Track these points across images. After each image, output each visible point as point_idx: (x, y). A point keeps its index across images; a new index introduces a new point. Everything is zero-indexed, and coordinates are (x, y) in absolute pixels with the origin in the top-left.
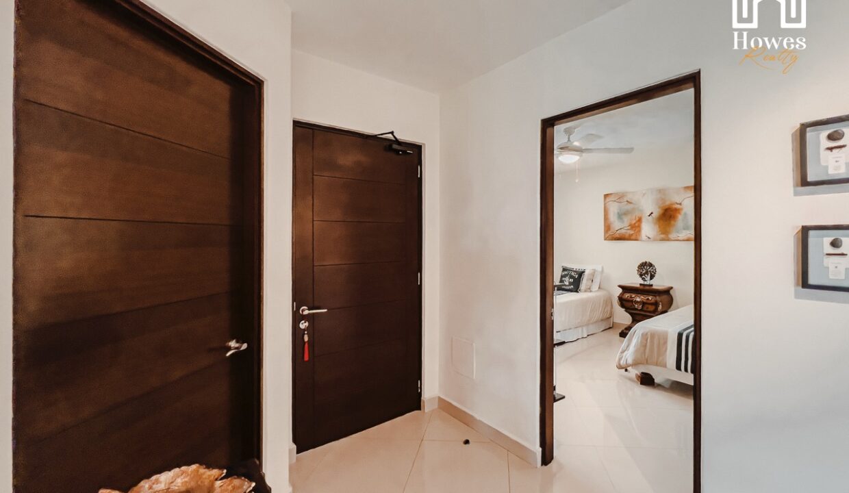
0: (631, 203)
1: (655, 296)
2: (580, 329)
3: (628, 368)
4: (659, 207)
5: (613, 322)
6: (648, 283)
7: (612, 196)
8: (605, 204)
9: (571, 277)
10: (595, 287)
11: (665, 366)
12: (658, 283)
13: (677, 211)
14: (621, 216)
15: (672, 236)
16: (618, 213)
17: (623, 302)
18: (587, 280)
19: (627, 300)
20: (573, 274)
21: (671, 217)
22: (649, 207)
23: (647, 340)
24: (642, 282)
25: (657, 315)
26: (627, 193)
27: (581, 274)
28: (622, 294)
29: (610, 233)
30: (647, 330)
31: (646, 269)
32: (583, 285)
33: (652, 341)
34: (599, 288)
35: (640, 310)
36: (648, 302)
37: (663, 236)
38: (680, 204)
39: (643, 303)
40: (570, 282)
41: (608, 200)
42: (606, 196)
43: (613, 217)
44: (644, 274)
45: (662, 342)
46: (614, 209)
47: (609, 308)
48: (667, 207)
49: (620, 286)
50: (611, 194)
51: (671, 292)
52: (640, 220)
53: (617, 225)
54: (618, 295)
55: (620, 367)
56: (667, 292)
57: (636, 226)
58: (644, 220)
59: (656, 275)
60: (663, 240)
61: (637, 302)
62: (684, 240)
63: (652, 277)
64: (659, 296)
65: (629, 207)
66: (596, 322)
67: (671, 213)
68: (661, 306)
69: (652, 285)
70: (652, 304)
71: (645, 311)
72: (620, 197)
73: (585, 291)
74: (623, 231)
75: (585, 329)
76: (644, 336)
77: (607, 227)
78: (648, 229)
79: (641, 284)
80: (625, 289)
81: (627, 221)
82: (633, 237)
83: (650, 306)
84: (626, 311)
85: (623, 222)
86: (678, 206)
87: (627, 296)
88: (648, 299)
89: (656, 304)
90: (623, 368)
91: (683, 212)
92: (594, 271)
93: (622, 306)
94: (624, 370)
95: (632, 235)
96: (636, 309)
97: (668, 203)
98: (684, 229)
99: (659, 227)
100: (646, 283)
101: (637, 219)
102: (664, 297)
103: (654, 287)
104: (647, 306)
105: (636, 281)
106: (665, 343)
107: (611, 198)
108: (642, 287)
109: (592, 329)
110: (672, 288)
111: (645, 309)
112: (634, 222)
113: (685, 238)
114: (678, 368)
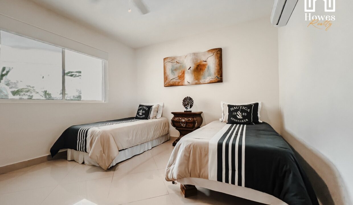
0: (179, 63)
1: (193, 118)
2: (146, 144)
3: (175, 181)
4: (194, 64)
5: (170, 137)
6: (189, 110)
7: (168, 59)
8: (164, 64)
9: (144, 110)
10: (159, 116)
11: (207, 178)
12: (194, 110)
13: (204, 65)
14: (173, 70)
15: (202, 81)
16: (172, 69)
17: (175, 123)
18: (154, 111)
19: (177, 122)
20: (145, 108)
21: (201, 69)
22: (189, 64)
23: (190, 154)
24: (185, 110)
25: (195, 130)
26: (177, 57)
27: (150, 107)
28: (174, 118)
29: (167, 81)
30: (190, 143)
31: (188, 102)
32: (152, 115)
33: (194, 154)
34: (162, 116)
35: (185, 127)
36: (189, 121)
37: (196, 81)
38: (206, 61)
39: (186, 123)
40: (142, 113)
41: (166, 61)
42: (165, 59)
43: (169, 72)
44: (187, 104)
45: (203, 153)
46: (169, 66)
47: (167, 128)
48: (198, 64)
49: (172, 113)
50: (167, 58)
51: (202, 115)
52: (184, 73)
53: (171, 76)
54: (171, 119)
55: (168, 180)
56: (199, 115)
57: (182, 77)
58: (186, 73)
59: (194, 105)
60: (196, 84)
61: (182, 122)
62: (208, 83)
63: (191, 107)
64: (196, 117)
65: (178, 65)
66: (158, 138)
67: (201, 67)
68: (197, 123)
69: (191, 111)
70: (191, 123)
71: (188, 128)
72: (173, 59)
73: (153, 118)
74: (174, 80)
75: (150, 144)
76: (188, 150)
77: (166, 78)
78: (189, 78)
79: (185, 111)
80: (176, 114)
81: (177, 74)
82: (180, 84)
83: (190, 124)
84: (176, 129)
85: (174, 75)
86: (204, 63)
87: (177, 119)
88: (189, 119)
89: (194, 122)
90: (171, 181)
91: (207, 67)
92: (159, 106)
93: (174, 125)
94: (171, 182)
95: (180, 82)
96: (182, 127)
97: (199, 61)
98: (208, 76)
99: (194, 76)
100: (188, 110)
101: (182, 72)
102: (198, 118)
103: (192, 112)
104: (188, 124)
105: (182, 109)
106: (207, 154)
107: (168, 60)
108: (186, 113)
109: (155, 143)
110: (202, 112)
111: (187, 126)
112: (180, 74)
113: (209, 81)
114: (220, 179)
